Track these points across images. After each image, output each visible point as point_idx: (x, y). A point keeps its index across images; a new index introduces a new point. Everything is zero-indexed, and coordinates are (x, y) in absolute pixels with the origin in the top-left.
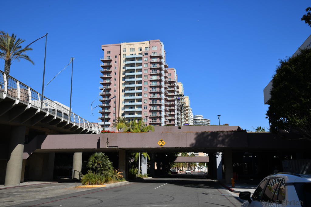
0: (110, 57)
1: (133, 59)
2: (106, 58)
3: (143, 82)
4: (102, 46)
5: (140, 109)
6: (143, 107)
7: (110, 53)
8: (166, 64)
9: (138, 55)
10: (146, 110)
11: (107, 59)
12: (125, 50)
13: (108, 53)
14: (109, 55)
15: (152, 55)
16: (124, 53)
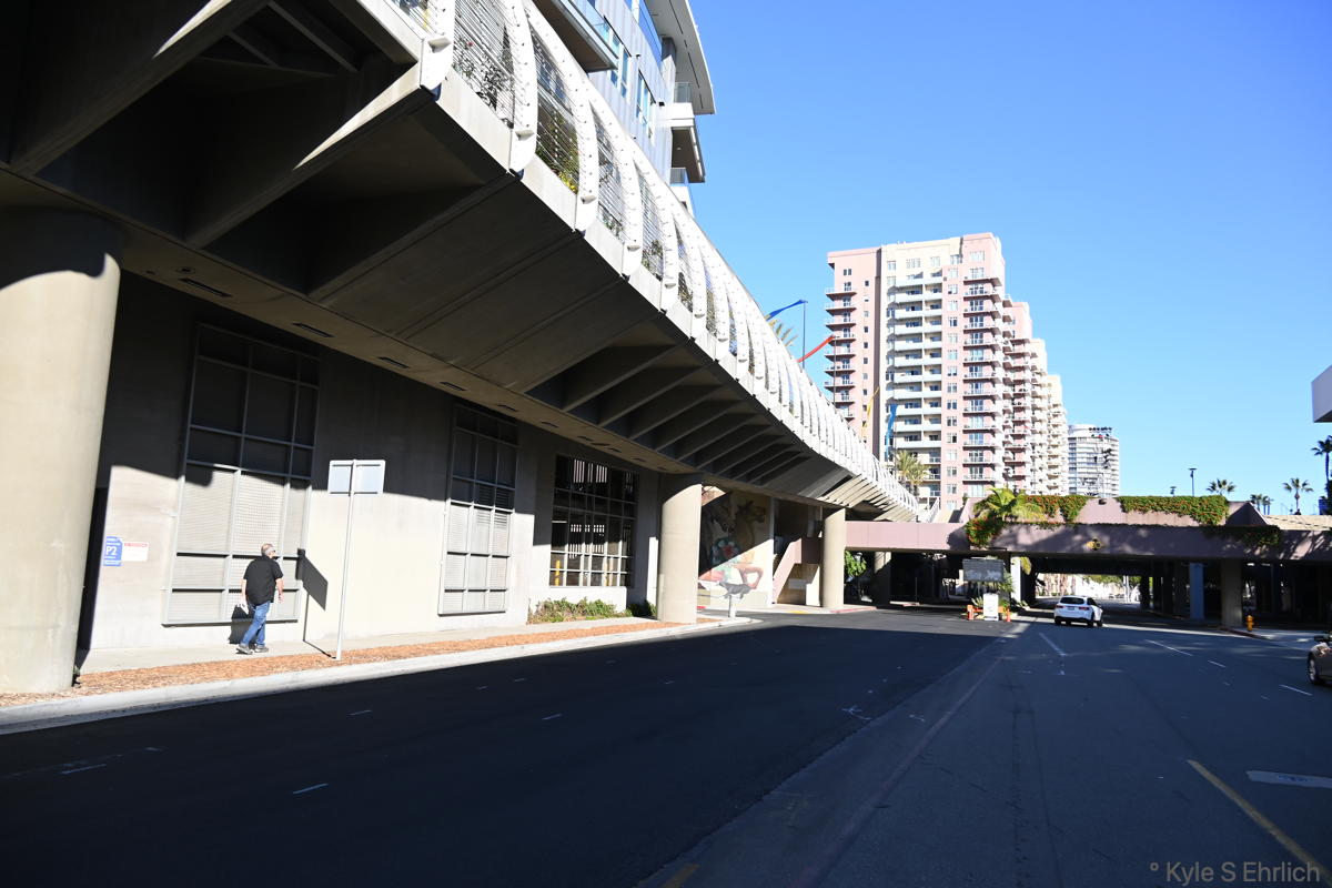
0: (849, 284)
1: (916, 290)
2: (840, 289)
3: (944, 352)
4: (830, 254)
5: (936, 427)
6: (944, 420)
7: (850, 273)
8: (1006, 297)
9: (928, 280)
10: (953, 430)
11: (843, 291)
12: (893, 264)
13: (845, 274)
14: (847, 279)
15: (970, 279)
16: (892, 273)
